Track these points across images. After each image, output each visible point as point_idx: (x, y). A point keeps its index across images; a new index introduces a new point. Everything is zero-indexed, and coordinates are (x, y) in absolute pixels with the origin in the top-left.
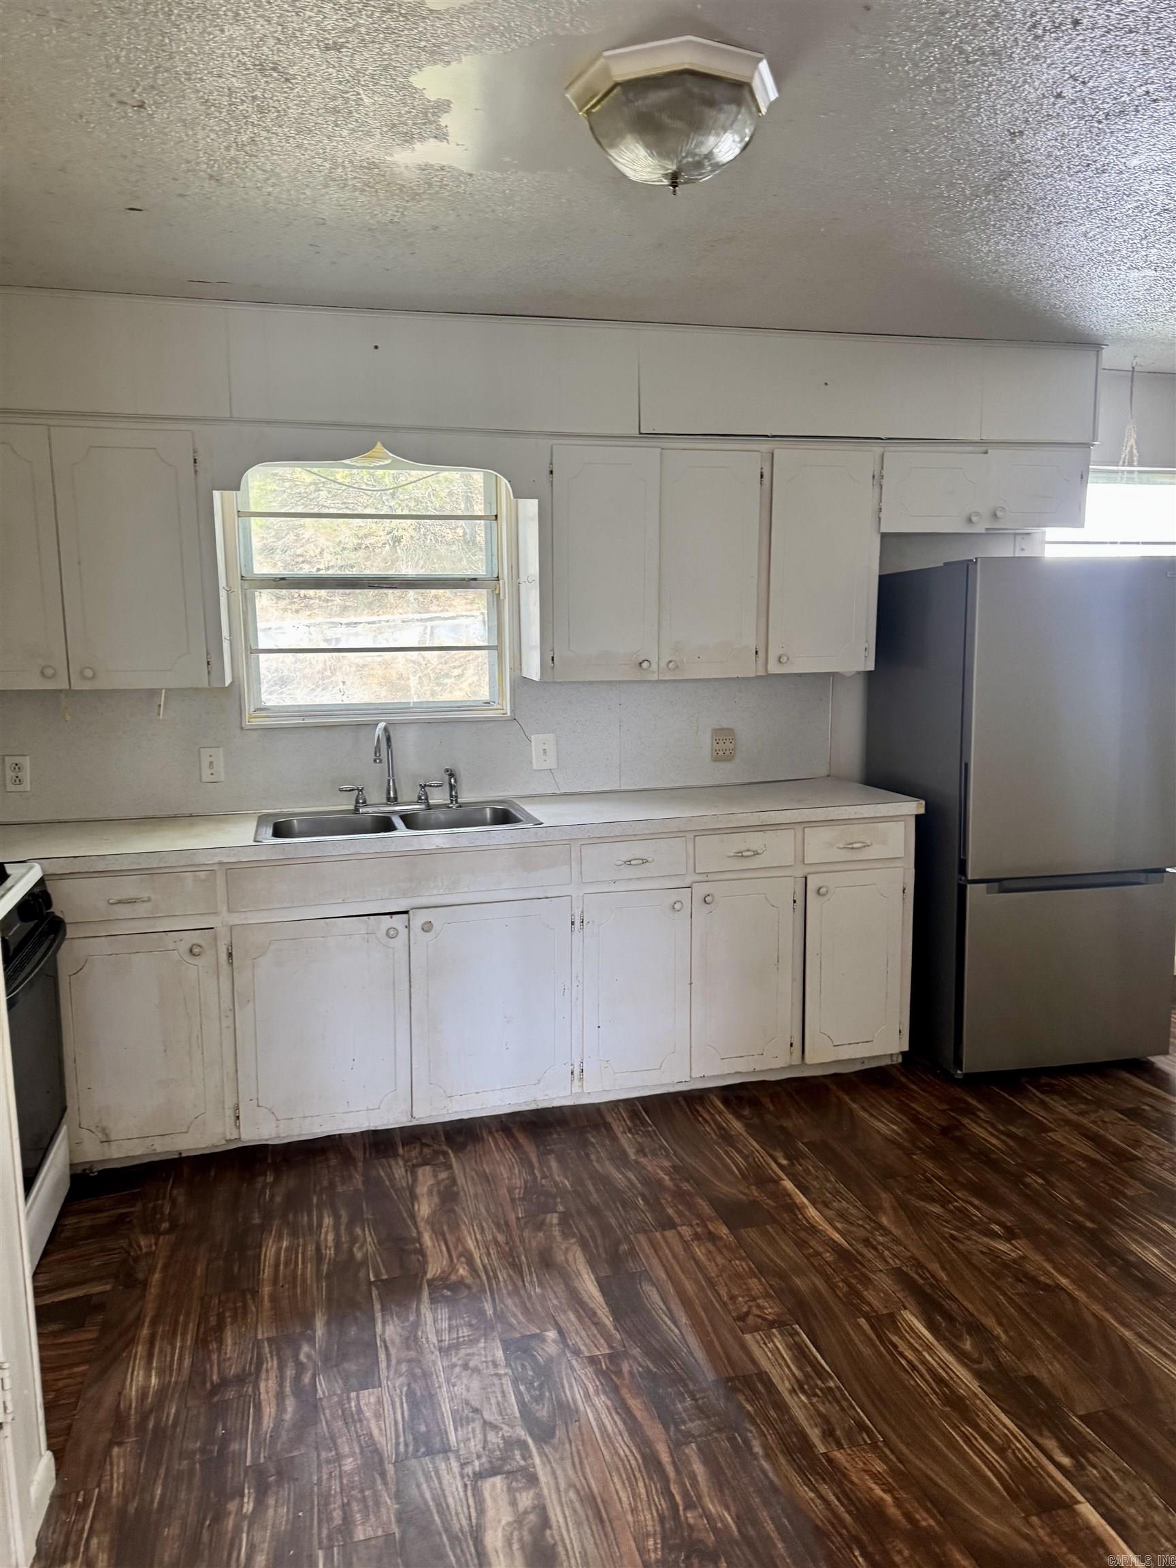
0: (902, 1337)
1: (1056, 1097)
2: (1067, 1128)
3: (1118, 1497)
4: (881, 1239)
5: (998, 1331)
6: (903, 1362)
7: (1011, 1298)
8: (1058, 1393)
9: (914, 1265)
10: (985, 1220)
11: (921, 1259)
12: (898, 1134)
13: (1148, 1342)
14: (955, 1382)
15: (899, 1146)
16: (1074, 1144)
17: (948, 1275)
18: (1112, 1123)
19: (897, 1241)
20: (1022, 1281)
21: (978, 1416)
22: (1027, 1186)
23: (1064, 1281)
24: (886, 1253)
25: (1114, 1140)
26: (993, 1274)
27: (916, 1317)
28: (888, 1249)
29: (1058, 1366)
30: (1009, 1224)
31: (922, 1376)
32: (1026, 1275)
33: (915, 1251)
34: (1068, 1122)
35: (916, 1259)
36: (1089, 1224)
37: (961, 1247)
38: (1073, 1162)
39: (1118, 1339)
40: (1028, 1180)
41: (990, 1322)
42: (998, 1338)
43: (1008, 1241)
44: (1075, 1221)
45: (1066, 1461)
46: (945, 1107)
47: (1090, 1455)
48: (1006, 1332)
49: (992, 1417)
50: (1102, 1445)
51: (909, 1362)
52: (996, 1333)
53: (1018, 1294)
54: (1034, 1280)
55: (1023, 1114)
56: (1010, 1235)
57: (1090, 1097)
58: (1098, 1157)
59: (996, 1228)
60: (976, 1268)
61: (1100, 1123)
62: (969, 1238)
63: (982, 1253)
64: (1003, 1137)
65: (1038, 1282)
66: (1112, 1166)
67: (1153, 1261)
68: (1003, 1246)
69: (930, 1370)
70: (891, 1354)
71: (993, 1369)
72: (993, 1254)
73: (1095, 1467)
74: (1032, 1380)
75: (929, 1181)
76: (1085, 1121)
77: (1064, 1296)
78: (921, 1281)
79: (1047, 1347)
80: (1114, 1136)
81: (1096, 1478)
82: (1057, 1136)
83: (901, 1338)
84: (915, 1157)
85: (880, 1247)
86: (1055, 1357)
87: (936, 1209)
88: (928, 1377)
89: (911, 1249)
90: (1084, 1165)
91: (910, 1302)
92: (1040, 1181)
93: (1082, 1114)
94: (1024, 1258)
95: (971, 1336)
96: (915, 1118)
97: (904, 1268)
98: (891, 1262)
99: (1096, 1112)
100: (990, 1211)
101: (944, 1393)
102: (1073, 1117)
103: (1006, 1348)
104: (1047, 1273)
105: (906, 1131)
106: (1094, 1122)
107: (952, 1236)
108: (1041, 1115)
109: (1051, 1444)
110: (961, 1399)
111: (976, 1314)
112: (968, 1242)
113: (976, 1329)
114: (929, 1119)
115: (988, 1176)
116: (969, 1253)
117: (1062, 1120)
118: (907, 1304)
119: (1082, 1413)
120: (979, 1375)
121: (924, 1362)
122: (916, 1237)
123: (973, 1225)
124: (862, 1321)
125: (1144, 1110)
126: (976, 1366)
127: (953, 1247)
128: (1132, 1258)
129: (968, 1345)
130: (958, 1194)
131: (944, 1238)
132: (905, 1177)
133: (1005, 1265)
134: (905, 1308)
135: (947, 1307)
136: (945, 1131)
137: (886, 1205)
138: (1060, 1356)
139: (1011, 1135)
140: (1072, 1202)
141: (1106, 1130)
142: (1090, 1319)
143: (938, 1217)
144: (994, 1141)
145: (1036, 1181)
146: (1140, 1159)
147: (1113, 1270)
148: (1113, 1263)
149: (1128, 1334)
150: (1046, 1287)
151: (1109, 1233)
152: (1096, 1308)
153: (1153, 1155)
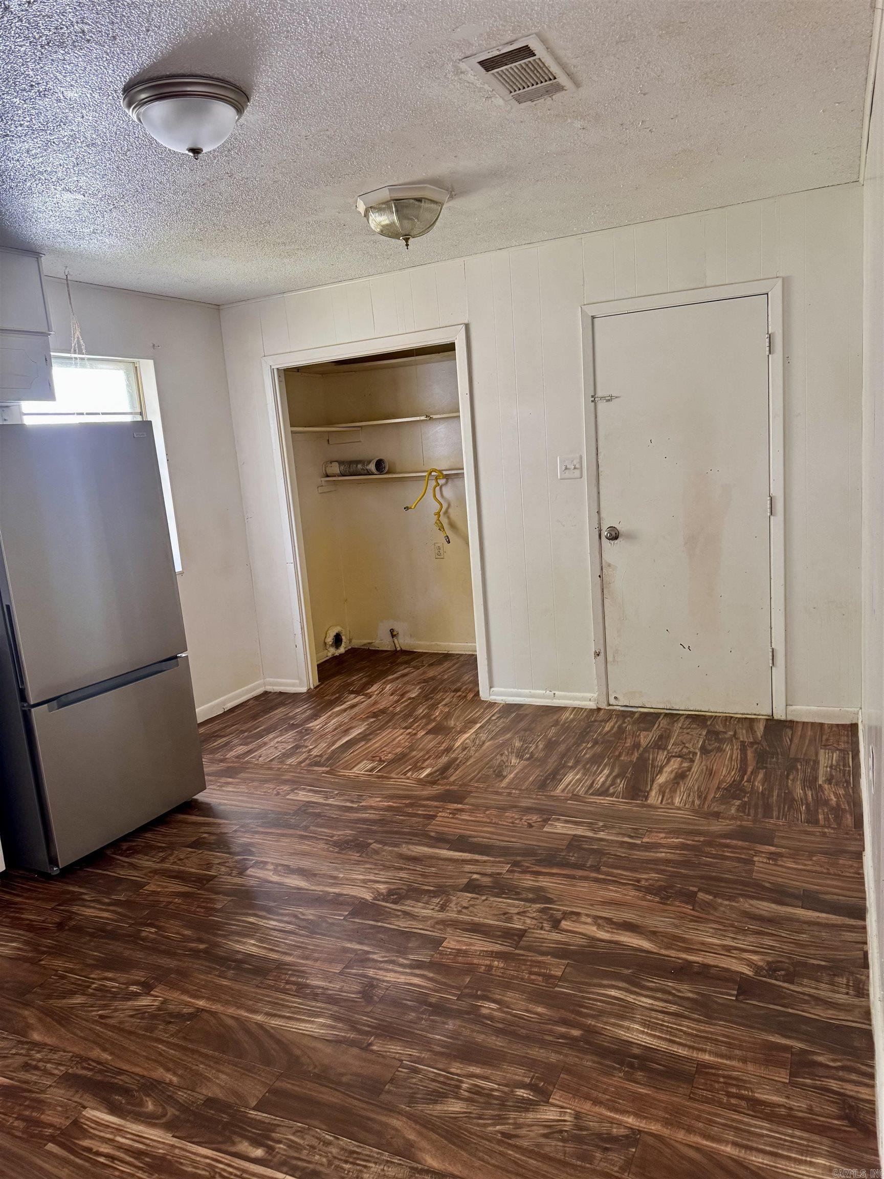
0: (93, 1137)
1: (140, 856)
2: (156, 877)
3: (304, 1154)
4: (39, 1056)
5: (169, 1077)
6: (102, 1160)
7: (168, 1042)
8: (232, 1100)
9: (78, 1063)
10: (124, 986)
11: (82, 1053)
12: (19, 949)
13: (275, 1015)
14: (152, 1147)
15: (26, 960)
16: (166, 887)
17: (111, 1054)
18: (187, 858)
19: (54, 1049)
20: (170, 1022)
21: (181, 1164)
22: (144, 939)
23: (201, 1003)
24: (49, 1065)
25: (193, 870)
26: (146, 1030)
27: (97, 1109)
28: (49, 1061)
29: (224, 1077)
30: (143, 979)
31: (122, 1161)
32: (171, 1015)
33: (76, 1050)
34: (155, 872)
35: (78, 1056)
36: (202, 946)
37: (111, 1021)
38: (171, 903)
39: (254, 1026)
40: (144, 934)
41: (160, 1073)
42: (171, 1084)
43: (148, 994)
44: (191, 950)
45: (259, 1153)
46: (53, 905)
47: (273, 1135)
48: (175, 1074)
49: (193, 1157)
50: (278, 1120)
51: (107, 1156)
52: (167, 1081)
53: (172, 1035)
54: (180, 1016)
55: (120, 880)
56: (147, 988)
57: (164, 845)
58: (186, 889)
59: (133, 988)
60: (130, 1033)
61: (178, 862)
62: (116, 1010)
63: (131, 1016)
64: (111, 908)
65: (183, 1015)
66: (199, 892)
67: (254, 950)
68: (145, 1001)
69: (128, 1150)
70: (88, 1159)
71: (177, 1113)
72: (140, 1013)
73: (280, 1142)
74: (210, 1102)
75: (63, 977)
76: (166, 866)
77: (205, 1016)
78: (90, 1074)
79: (210, 1066)
80: (192, 868)
81: (285, 1150)
82: (151, 887)
83: (91, 1138)
84: (43, 962)
85: (40, 1064)
86: (219, 1071)
87: (79, 1000)
88: (128, 1159)
89: (69, 1049)
90: (180, 901)
91: (87, 1099)
92: (153, 930)
93: (163, 860)
94: (164, 1002)
95: (149, 1095)
96: (30, 927)
97: (70, 1071)
98: (56, 1072)
99: (171, 855)
100: (123, 977)
101: (146, 1164)
102: (158, 866)
103: (180, 1088)
104: (187, 1004)
105: (26, 943)
106: (174, 863)
107: (101, 1016)
108: (133, 875)
109: (244, 1147)
110: (163, 1158)
111: (145, 1073)
112: (116, 1014)
113: (152, 1086)
114: (43, 922)
115: (111, 947)
116: (121, 1023)
117: (150, 872)
118: (85, 1103)
119: (254, 1104)
120: (170, 1126)
121: (120, 1147)
122: (70, 1035)
123: (115, 997)
124: (51, 1147)
125: (204, 838)
126: (163, 1120)
127: (106, 1026)
128: (239, 957)
129: (150, 1106)
130: (92, 976)
131: (94, 1022)
132: (41, 986)
133: (153, 1017)
134: (85, 1107)
135: (121, 1083)
136: (60, 926)
137: (32, 1021)
138: (221, 1067)
139: (118, 903)
140: (183, 935)
141: (185, 866)
142: (230, 1022)
143: (83, 1005)
144: (105, 915)
145: (149, 932)
146: (216, 876)
147: (231, 973)
148: (229, 968)
149: (259, 1018)
150: (192, 1016)
151: (217, 945)
152: (231, 1011)
153: (223, 869)
